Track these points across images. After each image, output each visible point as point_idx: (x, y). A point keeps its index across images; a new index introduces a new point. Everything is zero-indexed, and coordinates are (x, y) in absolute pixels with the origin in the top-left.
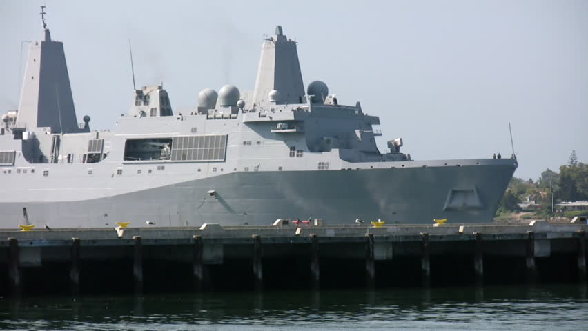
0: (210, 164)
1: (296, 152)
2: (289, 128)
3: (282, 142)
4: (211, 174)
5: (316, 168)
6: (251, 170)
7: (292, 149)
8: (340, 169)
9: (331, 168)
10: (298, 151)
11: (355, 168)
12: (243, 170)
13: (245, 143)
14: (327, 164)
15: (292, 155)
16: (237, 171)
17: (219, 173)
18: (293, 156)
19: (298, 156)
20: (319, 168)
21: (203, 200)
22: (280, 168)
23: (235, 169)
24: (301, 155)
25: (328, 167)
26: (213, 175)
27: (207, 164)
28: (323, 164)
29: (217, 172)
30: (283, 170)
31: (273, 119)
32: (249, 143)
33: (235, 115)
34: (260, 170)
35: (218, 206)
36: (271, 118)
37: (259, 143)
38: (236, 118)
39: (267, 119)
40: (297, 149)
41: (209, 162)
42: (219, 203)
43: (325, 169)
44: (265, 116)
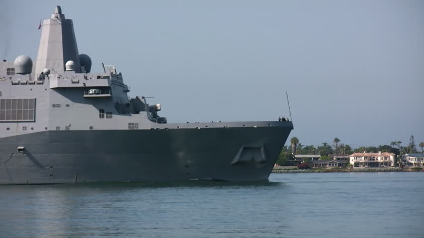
0: (19, 123)
1: (105, 115)
2: (102, 93)
3: (91, 106)
4: (21, 132)
5: (127, 128)
6: (63, 128)
7: (102, 111)
8: (150, 129)
9: (141, 128)
10: (107, 113)
11: (163, 128)
12: (54, 129)
13: (54, 106)
14: (137, 124)
15: (101, 116)
16: (48, 129)
17: (29, 131)
18: (103, 117)
19: (107, 117)
20: (129, 127)
21: (10, 155)
22: (91, 128)
23: (46, 128)
24: (111, 117)
25: (137, 127)
26: (23, 134)
27: (16, 123)
28: (133, 124)
29: (27, 130)
30: (94, 129)
31: (87, 86)
32: (58, 106)
33: (42, 81)
34: (71, 129)
35: (25, 161)
36: (84, 84)
37: (68, 106)
38: (42, 84)
39: (81, 85)
40: (105, 111)
41: (18, 122)
42: (27, 158)
43: (135, 129)
44: (78, 83)
